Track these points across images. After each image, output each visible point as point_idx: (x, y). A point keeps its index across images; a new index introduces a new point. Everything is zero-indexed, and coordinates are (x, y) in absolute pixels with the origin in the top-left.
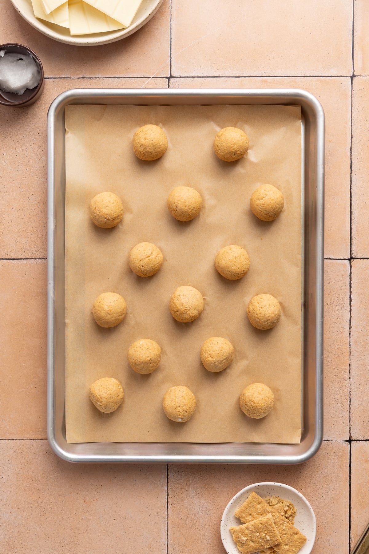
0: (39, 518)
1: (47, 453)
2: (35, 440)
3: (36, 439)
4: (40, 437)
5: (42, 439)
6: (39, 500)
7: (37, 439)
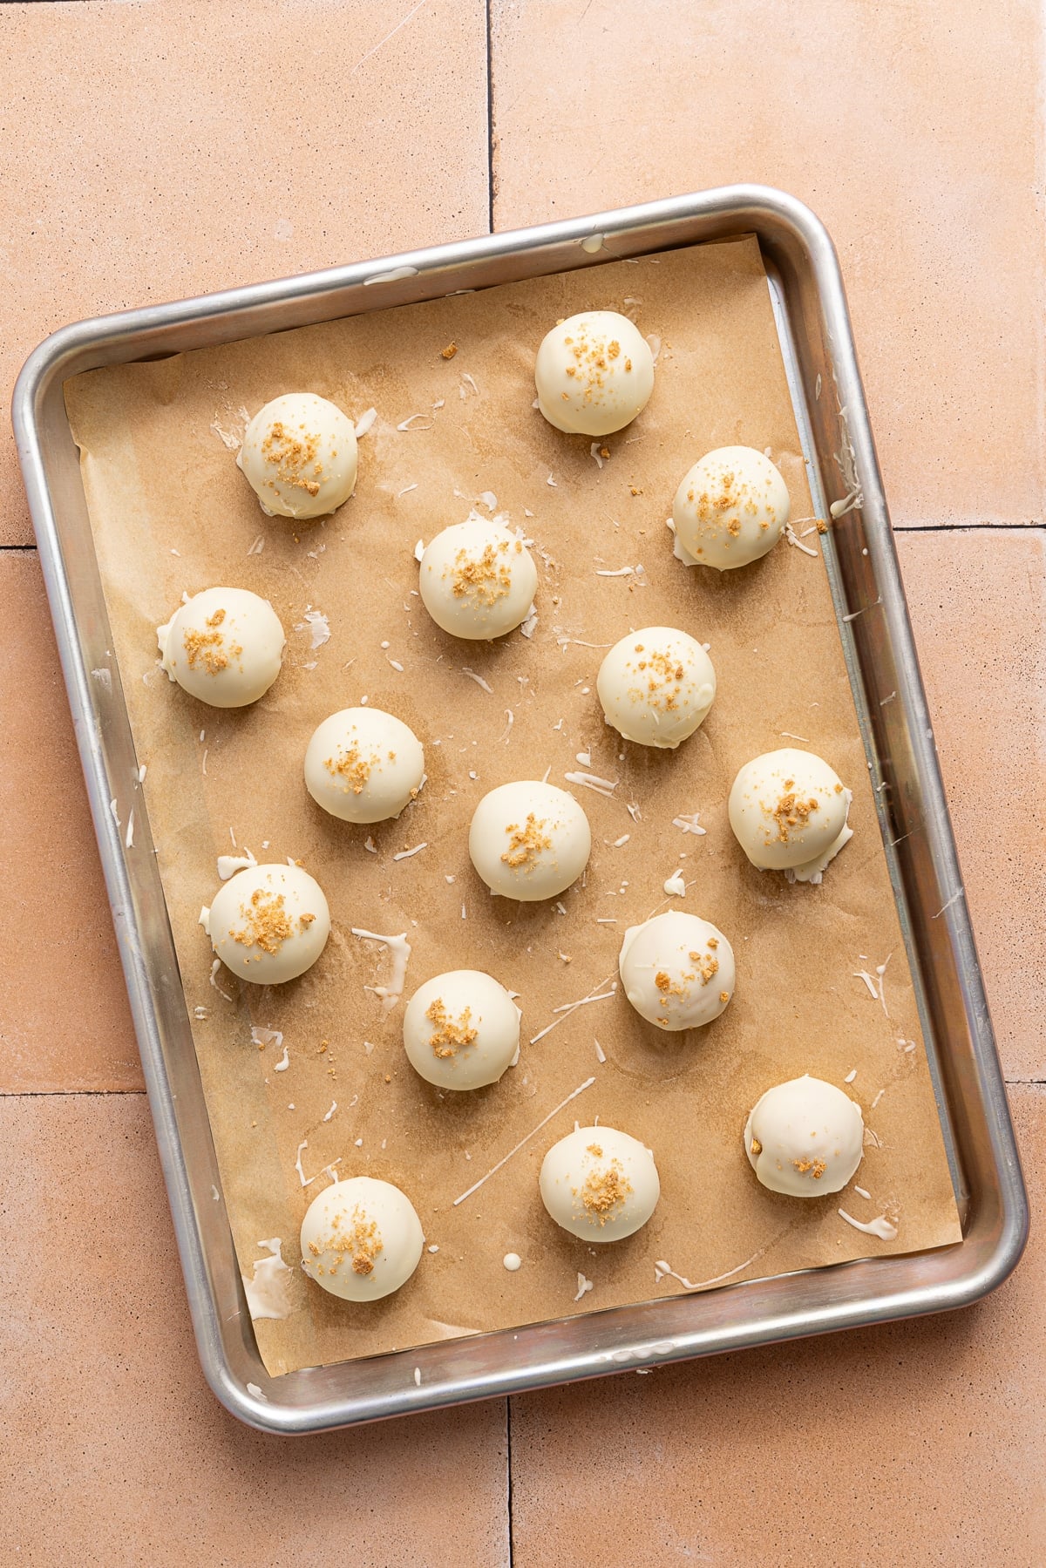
0: (119, 1333)
1: (139, 1135)
2: (102, 1094)
3: (105, 1091)
4: (117, 1086)
5: (122, 1093)
6: (115, 1277)
7: (109, 1093)
